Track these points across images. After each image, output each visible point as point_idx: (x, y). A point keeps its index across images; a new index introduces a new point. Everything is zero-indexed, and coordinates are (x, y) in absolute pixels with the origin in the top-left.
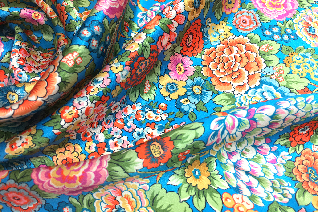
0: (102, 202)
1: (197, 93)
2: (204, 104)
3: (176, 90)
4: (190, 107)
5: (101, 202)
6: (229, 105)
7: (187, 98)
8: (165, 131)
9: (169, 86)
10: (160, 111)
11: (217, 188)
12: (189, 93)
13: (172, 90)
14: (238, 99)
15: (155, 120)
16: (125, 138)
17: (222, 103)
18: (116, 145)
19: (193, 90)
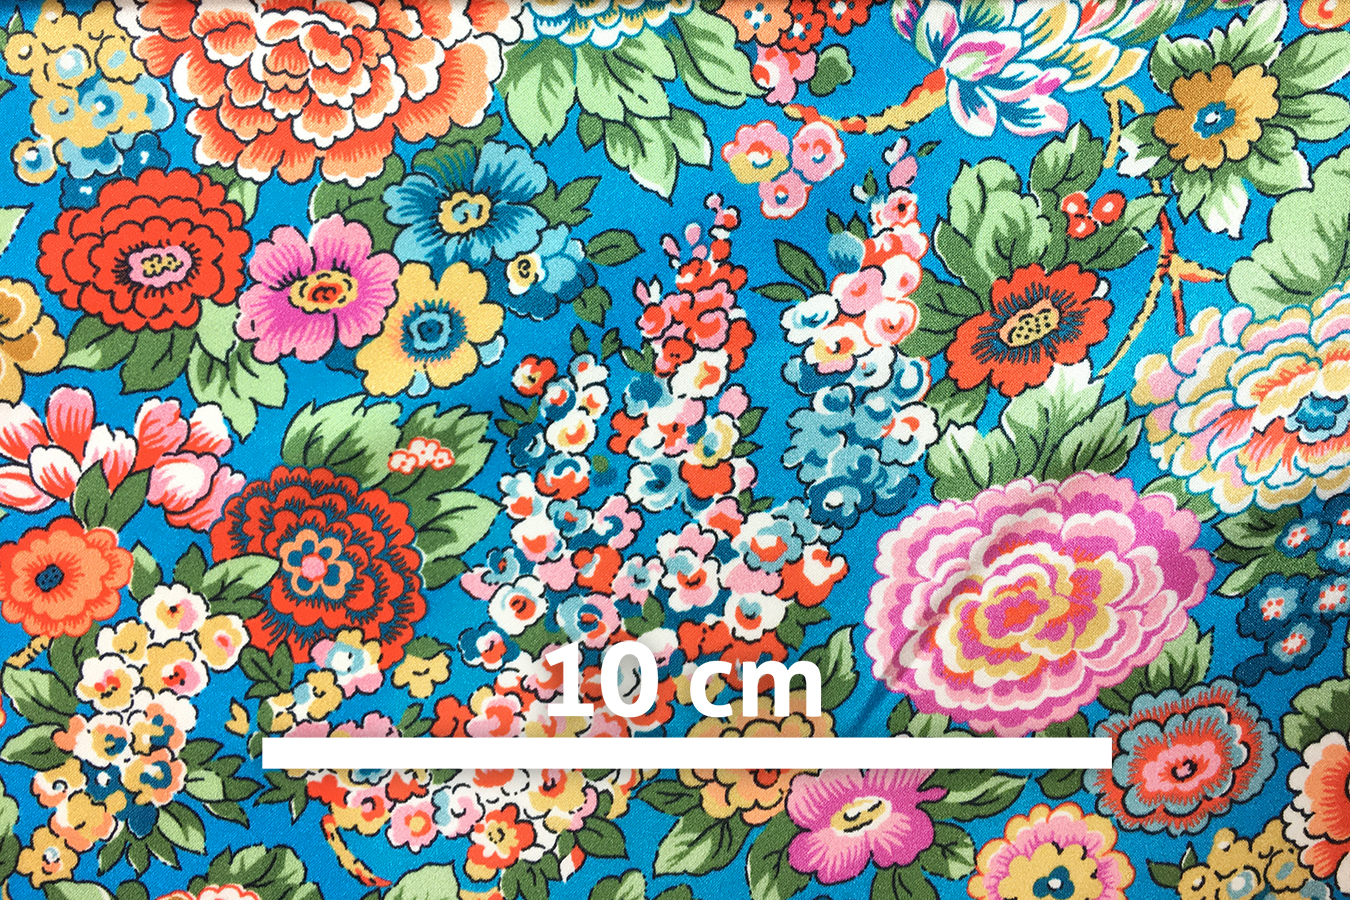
0: (1269, 481)
1: (485, 216)
2: (551, 191)
3: (447, 311)
4: (561, 253)
5: (1268, 486)
6: (573, 74)
7: (507, 262)
8: (662, 375)
9: (419, 344)
10: (554, 392)
11: (1280, 44)
12: (480, 251)
13: (447, 330)
14: (548, 30)
15: (597, 414)
16: (667, 544)
17: (560, 104)
18: (695, 583)
19: (466, 235)
